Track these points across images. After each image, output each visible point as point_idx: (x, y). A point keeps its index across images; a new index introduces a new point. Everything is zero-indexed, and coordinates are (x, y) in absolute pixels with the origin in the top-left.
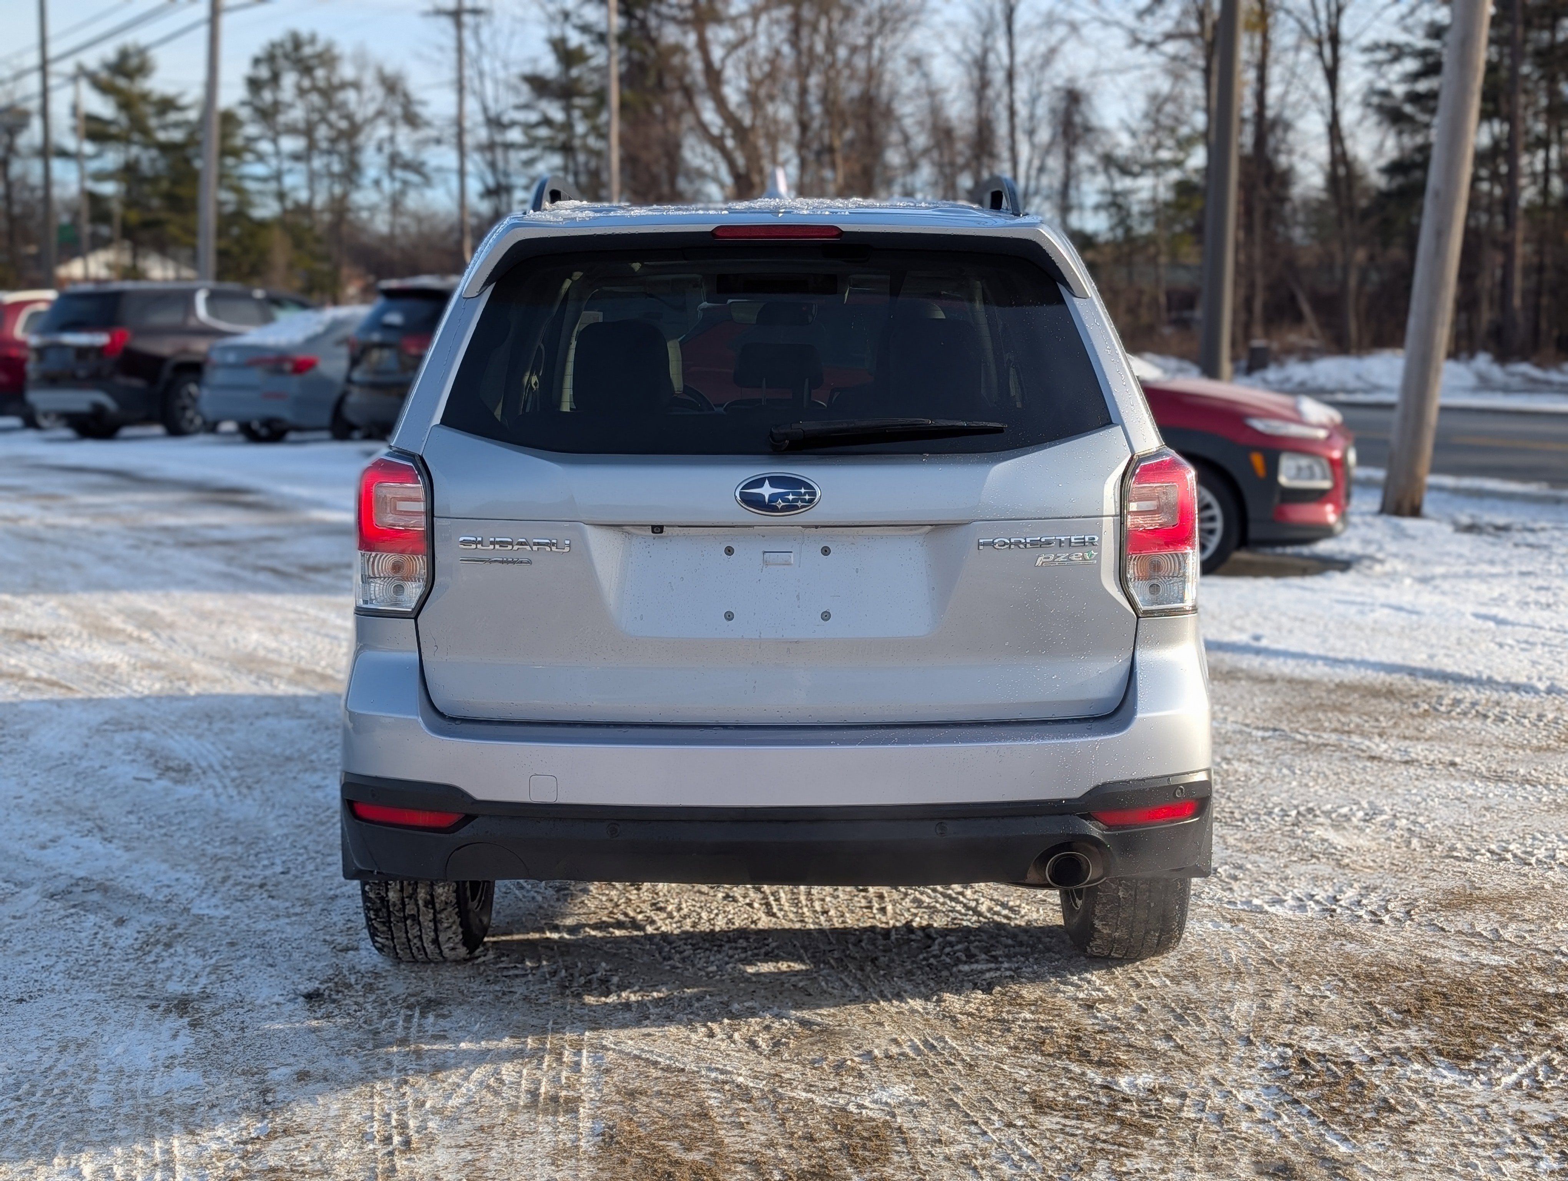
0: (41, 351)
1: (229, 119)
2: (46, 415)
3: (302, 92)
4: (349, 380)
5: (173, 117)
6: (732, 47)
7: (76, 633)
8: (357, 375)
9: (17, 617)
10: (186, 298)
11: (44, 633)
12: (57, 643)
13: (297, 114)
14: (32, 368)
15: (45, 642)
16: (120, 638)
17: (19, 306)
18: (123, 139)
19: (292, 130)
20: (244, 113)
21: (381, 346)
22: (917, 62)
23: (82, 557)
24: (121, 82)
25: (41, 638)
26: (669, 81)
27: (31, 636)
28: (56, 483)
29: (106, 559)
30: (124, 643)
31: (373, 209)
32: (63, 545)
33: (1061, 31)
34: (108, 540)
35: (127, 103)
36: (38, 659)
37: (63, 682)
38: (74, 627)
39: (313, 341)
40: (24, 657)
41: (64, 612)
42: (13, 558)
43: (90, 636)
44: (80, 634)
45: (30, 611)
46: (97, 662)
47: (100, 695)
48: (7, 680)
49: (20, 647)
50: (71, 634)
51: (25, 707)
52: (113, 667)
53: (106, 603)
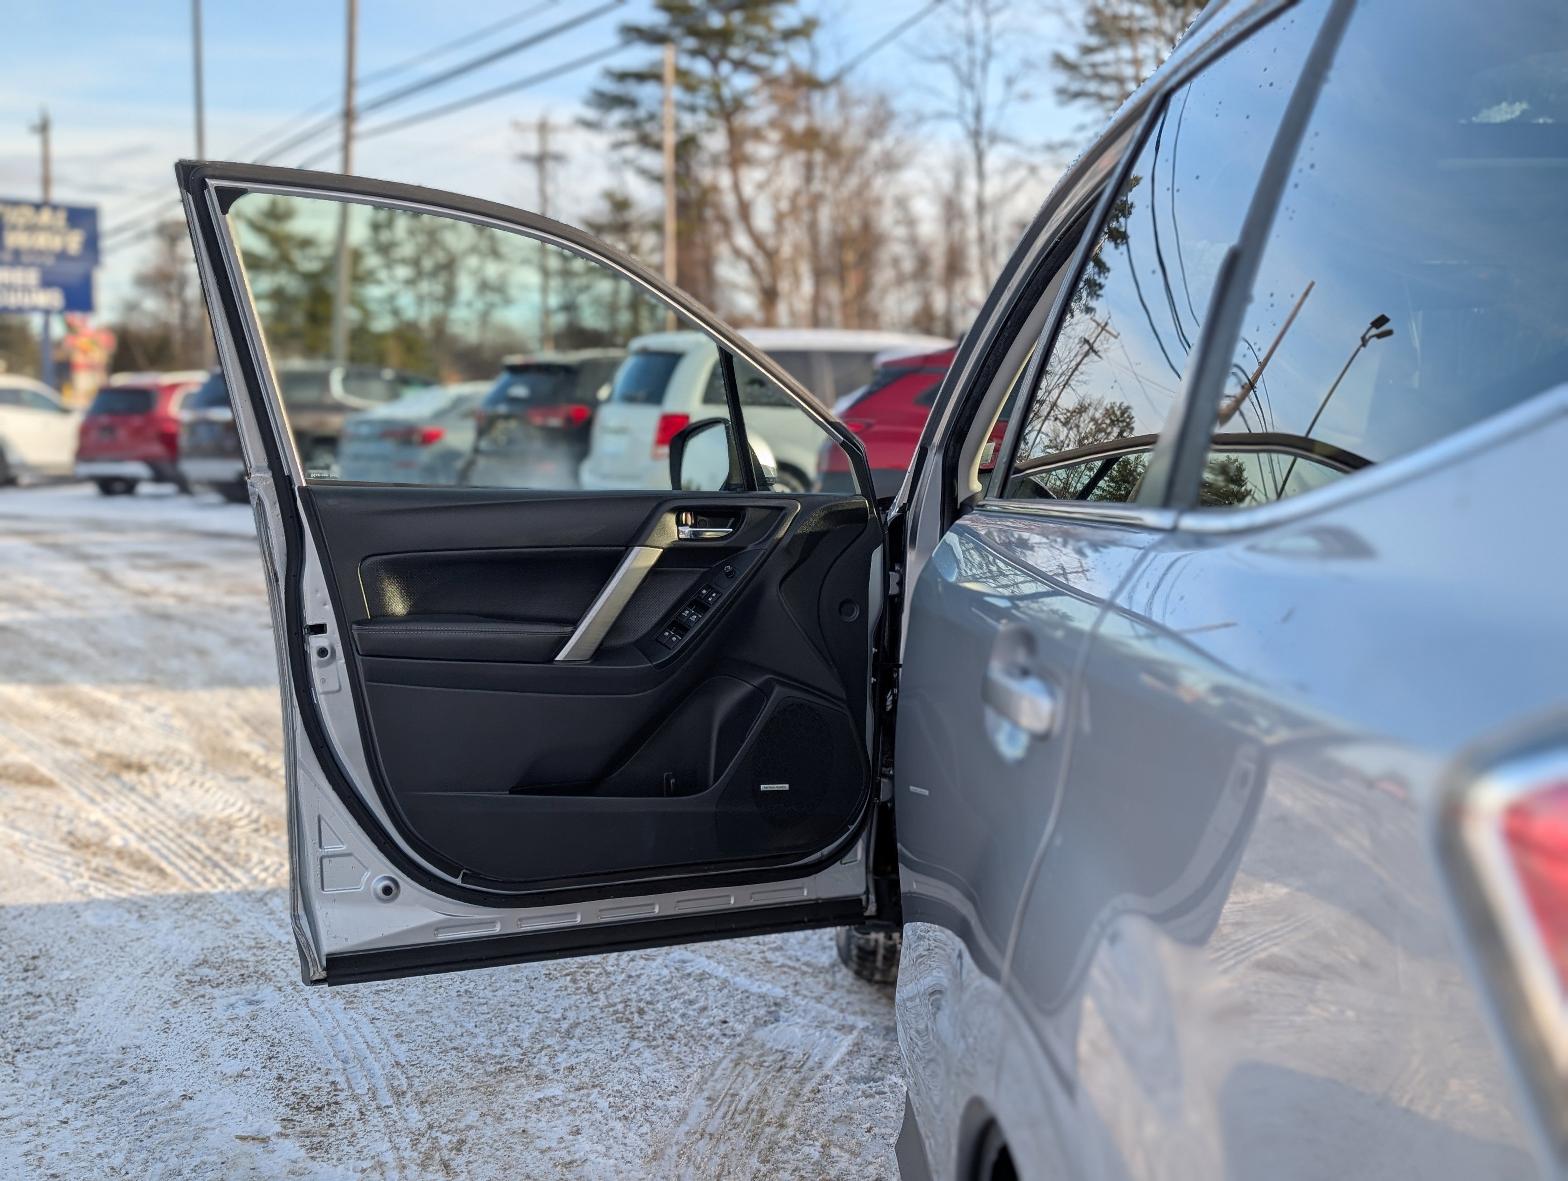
0: (193, 426)
1: (357, 256)
2: (200, 482)
3: (412, 233)
4: (476, 451)
5: (311, 252)
6: (761, 186)
7: (187, 760)
8: (484, 445)
9: (121, 731)
10: (323, 380)
11: (148, 760)
12: (160, 777)
13: (407, 250)
14: (184, 441)
15: (145, 778)
16: (242, 771)
17: (173, 388)
18: (272, 267)
19: (404, 261)
20: (368, 249)
21: (507, 417)
22: (902, 203)
23: (210, 640)
24: (272, 226)
25: (142, 769)
26: (709, 213)
27: (128, 766)
29: (236, 642)
30: (245, 779)
31: (467, 323)
32: (191, 624)
33: (1022, 173)
34: (241, 617)
35: (276, 240)
36: (130, 812)
37: (155, 858)
38: (186, 747)
39: (440, 415)
40: (111, 805)
41: (178, 722)
42: (134, 641)
43: (204, 764)
44: (192, 761)
45: (137, 722)
46: (208, 815)
47: (206, 887)
48: (79, 854)
49: (111, 786)
50: (180, 763)
51: (89, 918)
52: (229, 825)
53: (229, 705)
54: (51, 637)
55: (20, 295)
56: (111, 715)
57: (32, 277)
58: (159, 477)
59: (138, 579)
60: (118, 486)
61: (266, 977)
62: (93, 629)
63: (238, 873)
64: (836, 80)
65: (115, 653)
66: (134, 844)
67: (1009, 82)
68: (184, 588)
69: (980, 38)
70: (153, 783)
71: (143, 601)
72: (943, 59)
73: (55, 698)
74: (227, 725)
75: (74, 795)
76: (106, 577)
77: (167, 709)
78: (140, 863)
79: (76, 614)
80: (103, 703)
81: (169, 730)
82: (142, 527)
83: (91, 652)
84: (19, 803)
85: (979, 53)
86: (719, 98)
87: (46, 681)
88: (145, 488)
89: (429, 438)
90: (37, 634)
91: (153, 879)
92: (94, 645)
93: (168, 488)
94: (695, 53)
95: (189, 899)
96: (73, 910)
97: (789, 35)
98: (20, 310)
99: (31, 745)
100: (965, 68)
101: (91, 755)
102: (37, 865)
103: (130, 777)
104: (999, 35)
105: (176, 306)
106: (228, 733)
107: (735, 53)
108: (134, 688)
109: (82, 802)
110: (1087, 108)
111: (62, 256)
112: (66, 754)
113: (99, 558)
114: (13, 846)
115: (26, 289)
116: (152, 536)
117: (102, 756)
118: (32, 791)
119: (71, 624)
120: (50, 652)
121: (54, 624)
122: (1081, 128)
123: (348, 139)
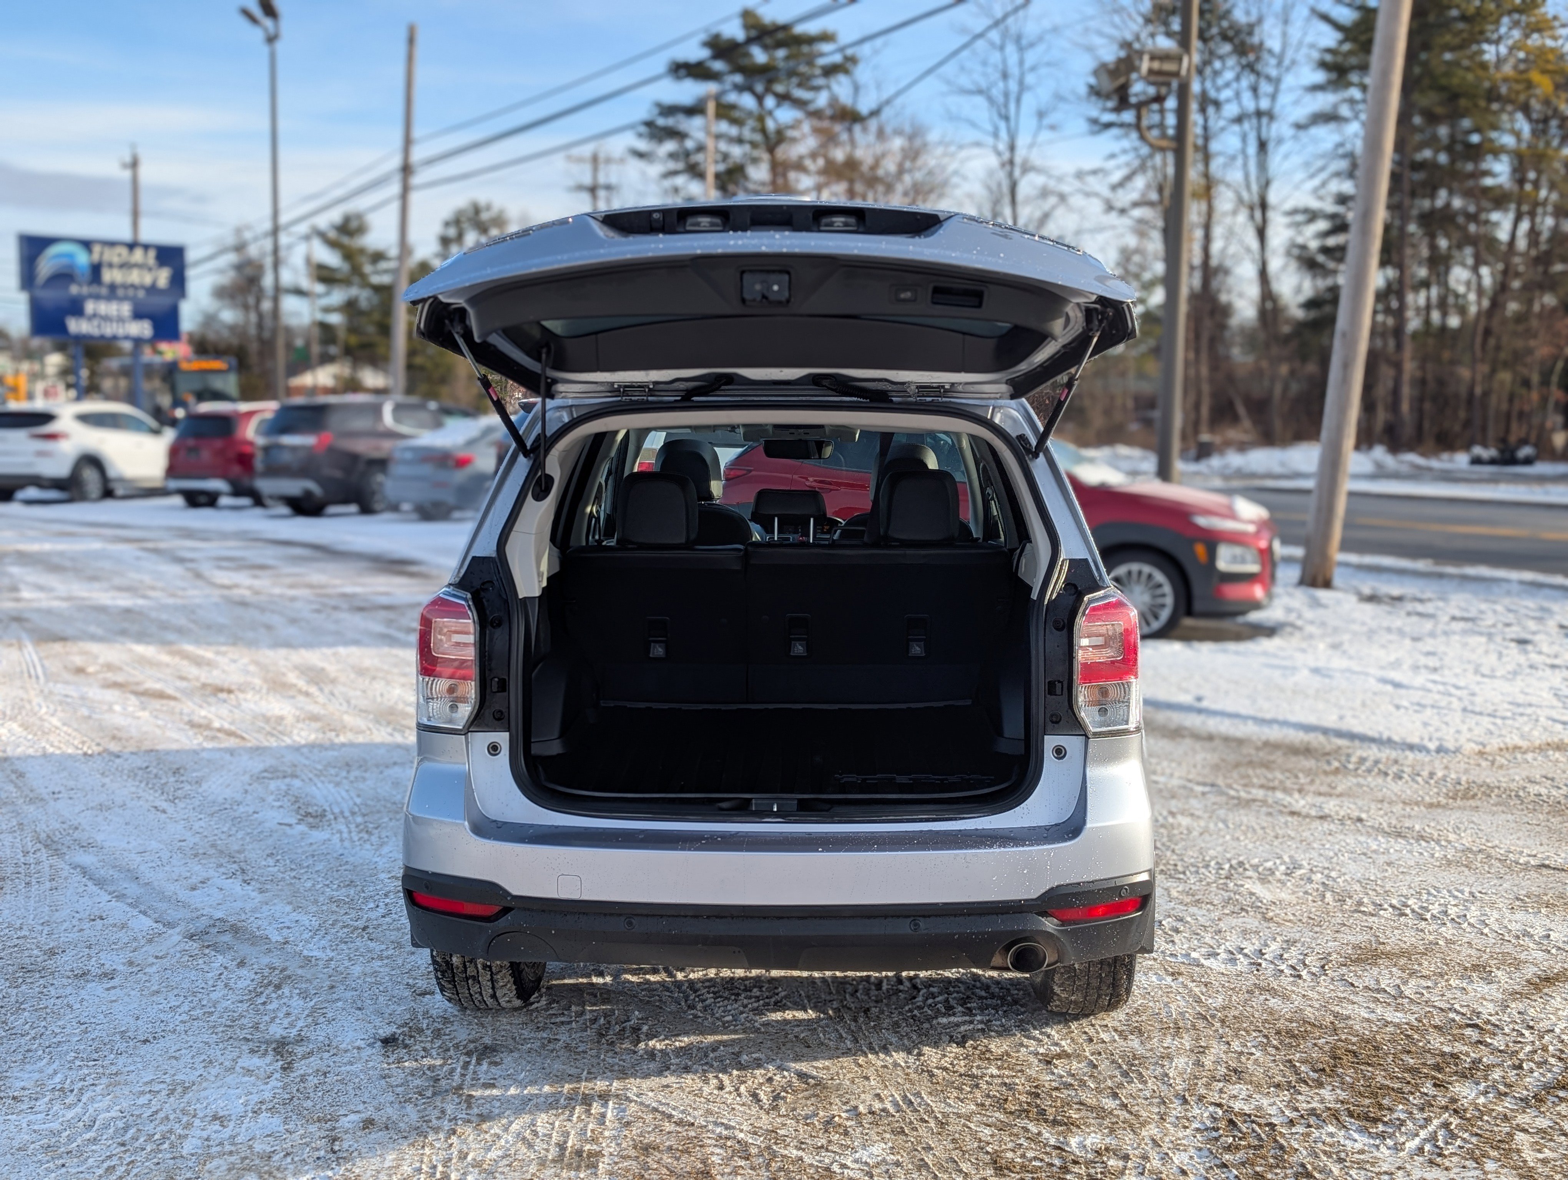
0: (266, 449)
2: (272, 497)
5: (383, 265)
7: (257, 688)
9: (215, 673)
10: (376, 410)
11: (233, 687)
12: (241, 696)
14: (258, 462)
15: (232, 696)
16: (291, 693)
17: (250, 414)
18: (345, 282)
23: (275, 620)
24: (345, 240)
25: (230, 691)
27: (222, 690)
28: (268, 555)
29: (293, 621)
30: (293, 697)
32: (262, 609)
33: (1052, 200)
34: (298, 605)
35: (349, 255)
36: (224, 711)
37: (239, 732)
38: (257, 682)
39: (471, 443)
40: (213, 709)
41: (252, 668)
42: (221, 620)
43: (269, 690)
44: (261, 688)
45: (226, 668)
46: (269, 714)
47: (266, 744)
48: (196, 730)
49: (212, 700)
50: (253, 689)
51: (204, 755)
52: (281, 719)
53: (286, 659)
54: (164, 617)
55: (115, 325)
56: (209, 664)
57: (126, 309)
58: (237, 492)
59: (223, 577)
60: (203, 499)
61: (296, 777)
62: (193, 612)
63: (286, 738)
64: (875, 113)
65: (209, 627)
66: (226, 726)
67: (1041, 115)
68: (257, 583)
69: (1014, 70)
70: (237, 698)
71: (226, 592)
72: (980, 92)
73: (173, 653)
74: (284, 670)
75: (190, 704)
76: (198, 575)
77: (245, 660)
78: (230, 734)
79: (179, 601)
80: (203, 657)
81: (247, 672)
82: (224, 536)
83: (192, 626)
84: (158, 707)
85: (1013, 86)
86: (763, 131)
87: (164, 643)
88: (224, 501)
89: (463, 463)
90: (154, 614)
91: (237, 740)
92: (194, 622)
93: (245, 501)
94: (740, 89)
95: (257, 749)
96: (196, 752)
97: (830, 71)
98: (115, 338)
99: (159, 680)
100: (1001, 99)
101: (198, 684)
102: (174, 735)
103: (223, 696)
104: (1033, 69)
105: (253, 317)
106: (284, 674)
107: (779, 88)
108: (223, 649)
109: (196, 708)
110: (1118, 138)
111: (152, 289)
112: (184, 684)
113: (192, 560)
114: (158, 726)
115: (120, 320)
116: (232, 543)
117: (204, 686)
118: (164, 702)
119: (176, 608)
120: (164, 626)
121: (164, 607)
122: (1112, 156)
123: (406, 190)
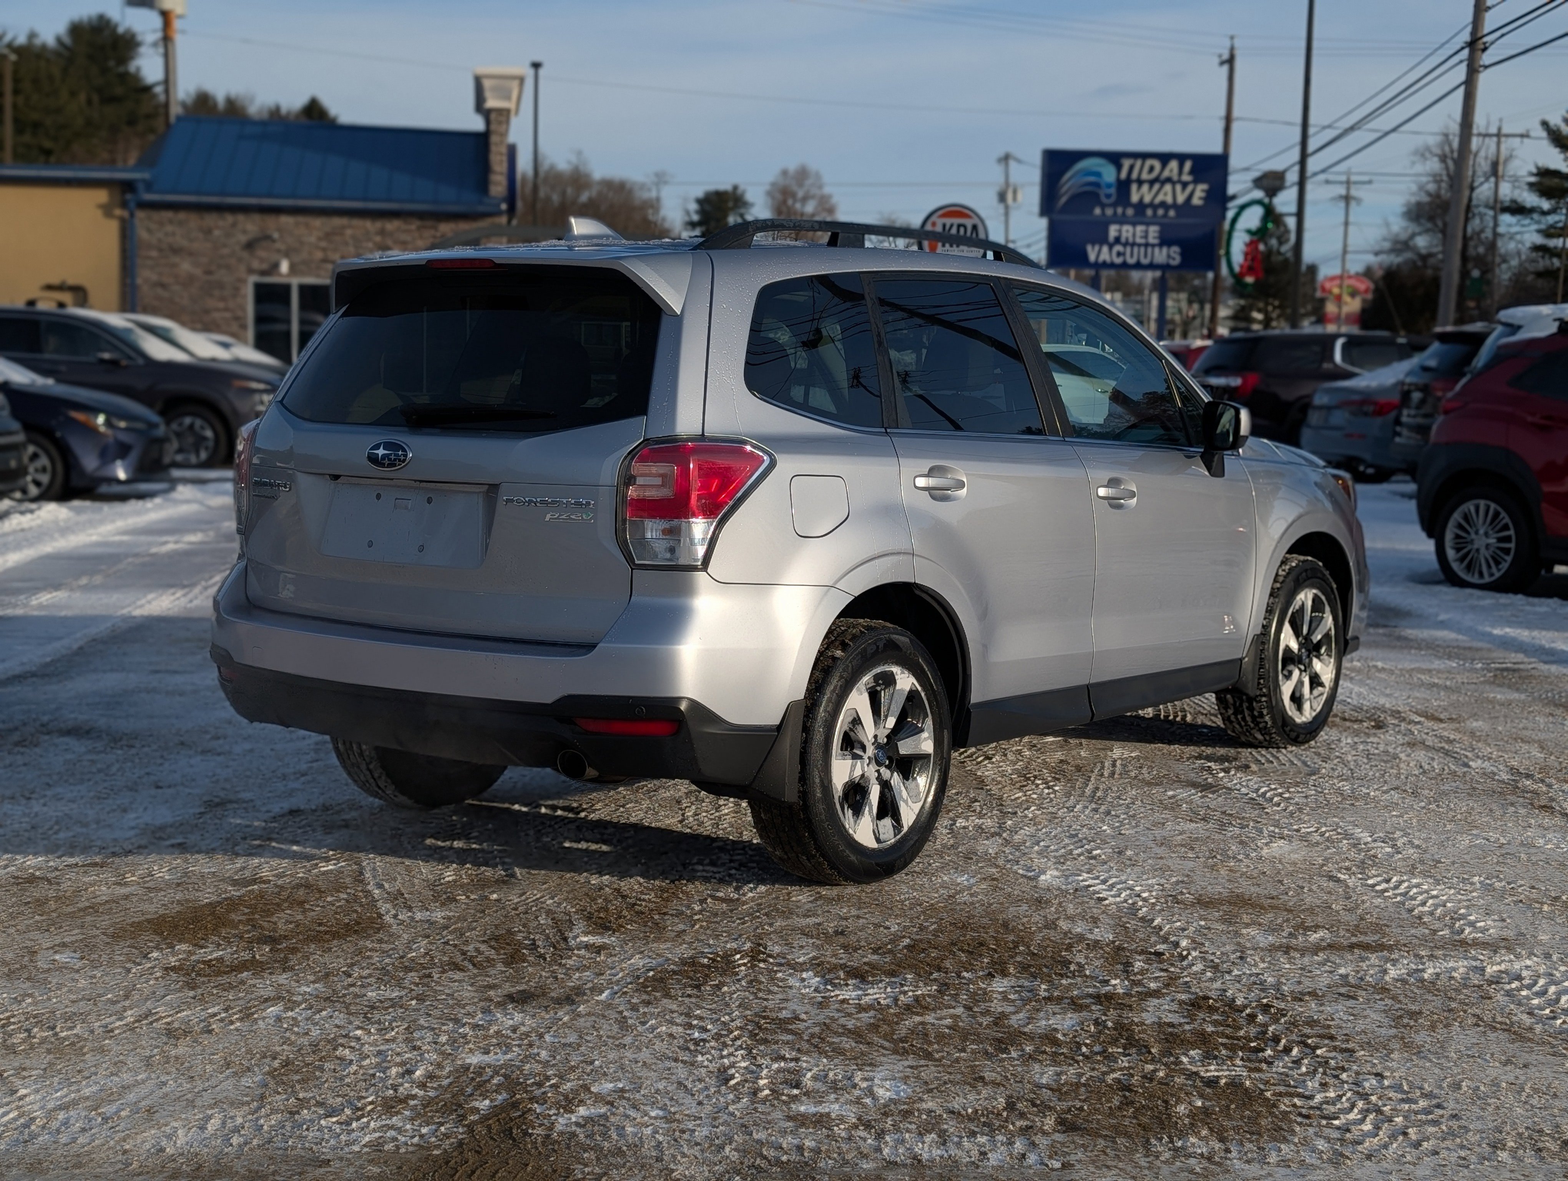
57: (1153, 233)
111: (1185, 208)
123: (1473, 71)
